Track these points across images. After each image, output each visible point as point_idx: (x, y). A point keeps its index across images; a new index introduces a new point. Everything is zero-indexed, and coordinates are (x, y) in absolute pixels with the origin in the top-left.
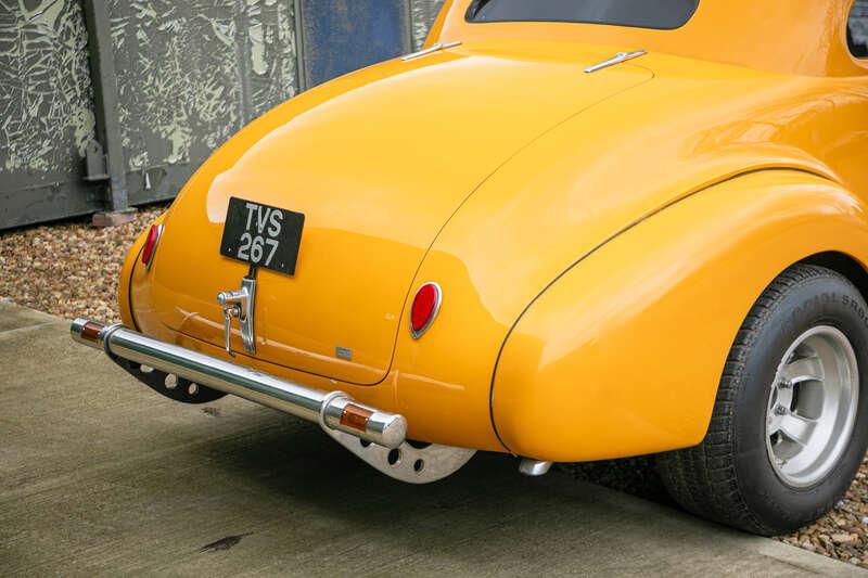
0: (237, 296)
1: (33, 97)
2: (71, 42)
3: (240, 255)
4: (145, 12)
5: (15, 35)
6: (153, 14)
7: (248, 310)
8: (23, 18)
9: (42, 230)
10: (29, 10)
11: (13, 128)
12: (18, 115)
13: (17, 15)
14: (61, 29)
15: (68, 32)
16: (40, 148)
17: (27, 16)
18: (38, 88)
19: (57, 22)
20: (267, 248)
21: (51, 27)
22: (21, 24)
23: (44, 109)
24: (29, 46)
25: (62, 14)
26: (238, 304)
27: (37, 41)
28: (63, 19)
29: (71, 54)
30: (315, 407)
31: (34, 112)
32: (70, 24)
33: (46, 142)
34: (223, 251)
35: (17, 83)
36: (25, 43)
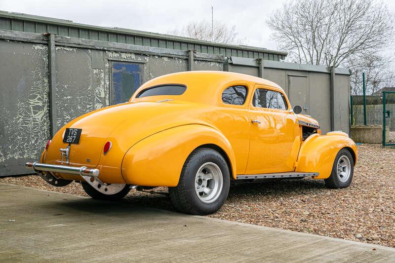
0: (65, 150)
1: (33, 138)
2: (46, 124)
3: (67, 141)
4: (67, 117)
5: (29, 121)
6: (70, 118)
7: (67, 154)
8: (32, 116)
9: (32, 176)
10: (34, 114)
11: (27, 146)
12: (28, 143)
13: (31, 115)
14: (43, 120)
15: (45, 121)
16: (34, 152)
17: (34, 116)
18: (35, 136)
19: (42, 118)
20: (73, 138)
21: (40, 119)
22: (31, 118)
23: (36, 142)
24: (33, 124)
25: (44, 116)
26: (65, 152)
27: (36, 123)
28: (44, 118)
29: (45, 127)
30: (79, 171)
31: (33, 142)
32: (45, 119)
33: (36, 151)
34: (63, 141)
35: (29, 134)
36: (33, 123)
